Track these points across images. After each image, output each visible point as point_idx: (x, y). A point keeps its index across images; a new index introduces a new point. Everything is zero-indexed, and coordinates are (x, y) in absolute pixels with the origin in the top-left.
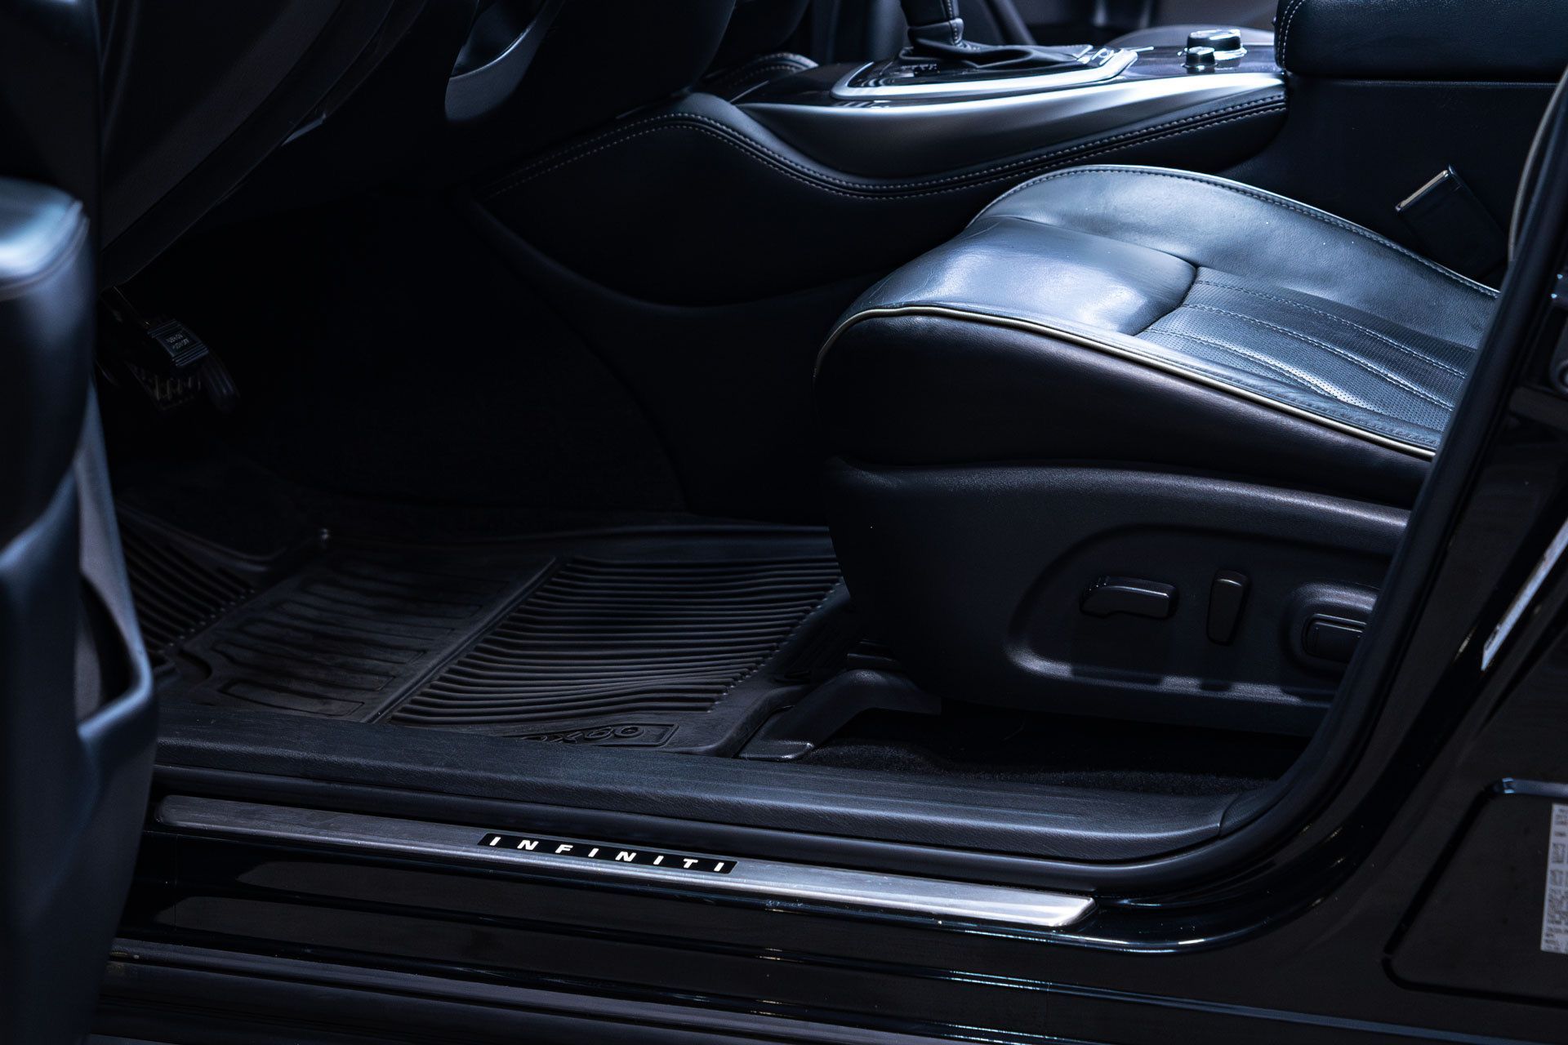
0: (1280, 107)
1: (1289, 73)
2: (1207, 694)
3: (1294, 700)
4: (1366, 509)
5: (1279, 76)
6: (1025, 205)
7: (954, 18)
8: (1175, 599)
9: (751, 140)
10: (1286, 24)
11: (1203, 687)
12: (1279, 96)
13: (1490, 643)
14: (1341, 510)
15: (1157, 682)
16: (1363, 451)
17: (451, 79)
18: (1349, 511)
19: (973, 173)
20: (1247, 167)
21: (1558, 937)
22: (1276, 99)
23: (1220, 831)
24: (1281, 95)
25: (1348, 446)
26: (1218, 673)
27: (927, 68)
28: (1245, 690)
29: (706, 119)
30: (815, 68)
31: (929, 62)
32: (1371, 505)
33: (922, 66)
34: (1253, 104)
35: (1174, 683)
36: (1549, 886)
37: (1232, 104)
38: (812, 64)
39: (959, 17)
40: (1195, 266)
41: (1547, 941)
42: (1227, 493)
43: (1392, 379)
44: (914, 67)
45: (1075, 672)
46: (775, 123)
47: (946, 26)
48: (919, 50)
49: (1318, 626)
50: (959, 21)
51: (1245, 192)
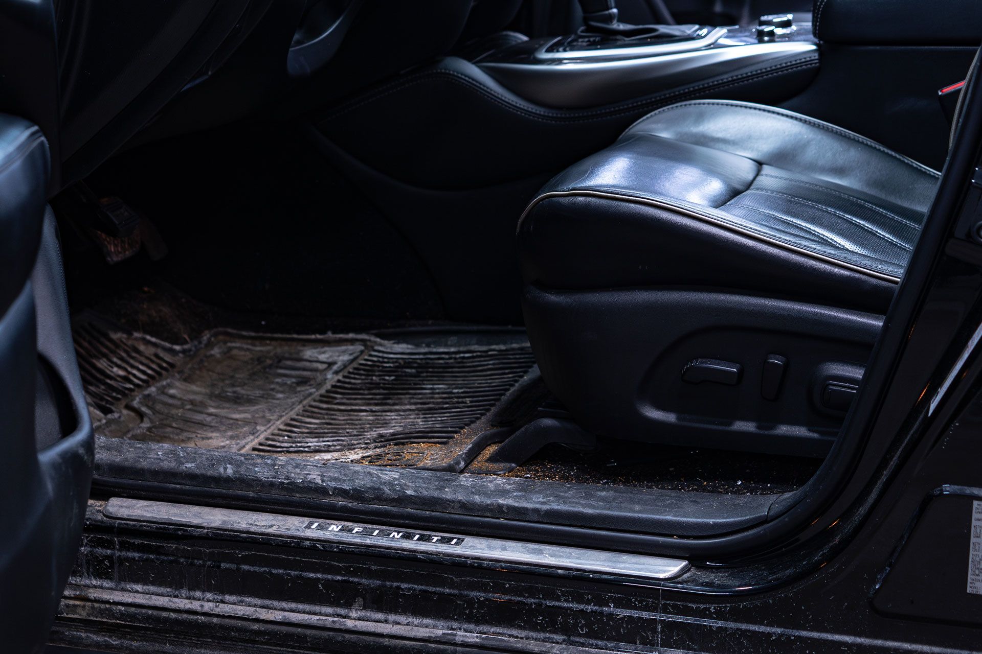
0: (815, 63)
1: (822, 42)
2: (762, 432)
3: (815, 435)
4: (861, 316)
5: (815, 44)
6: (653, 126)
7: (611, 8)
8: (741, 372)
9: (484, 86)
10: (819, 10)
11: (758, 427)
12: (815, 56)
13: (935, 399)
14: (844, 316)
15: (730, 424)
16: (858, 279)
17: (291, 49)
18: (849, 317)
19: (623, 106)
20: (795, 101)
21: (978, 584)
22: (813, 58)
23: (767, 517)
24: (816, 56)
25: (848, 277)
26: (768, 419)
27: (594, 41)
28: (784, 430)
29: (456, 74)
30: (526, 42)
31: (596, 37)
32: (863, 313)
33: (592, 39)
34: (798, 61)
35: (741, 426)
36: (972, 552)
37: (785, 61)
38: (525, 38)
39: (616, 7)
40: (759, 164)
41: (971, 587)
42: (773, 305)
43: (880, 234)
44: (586, 40)
45: (678, 418)
46: (499, 76)
47: (606, 15)
48: (590, 29)
49: (830, 389)
50: (615, 11)
51: (792, 117)
